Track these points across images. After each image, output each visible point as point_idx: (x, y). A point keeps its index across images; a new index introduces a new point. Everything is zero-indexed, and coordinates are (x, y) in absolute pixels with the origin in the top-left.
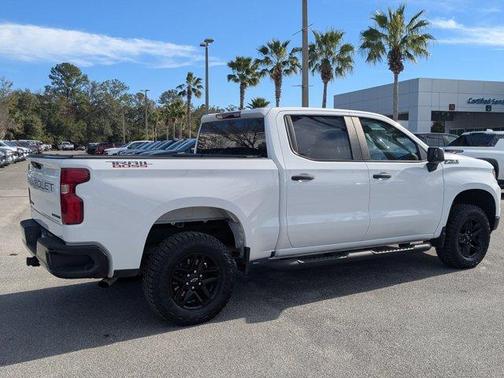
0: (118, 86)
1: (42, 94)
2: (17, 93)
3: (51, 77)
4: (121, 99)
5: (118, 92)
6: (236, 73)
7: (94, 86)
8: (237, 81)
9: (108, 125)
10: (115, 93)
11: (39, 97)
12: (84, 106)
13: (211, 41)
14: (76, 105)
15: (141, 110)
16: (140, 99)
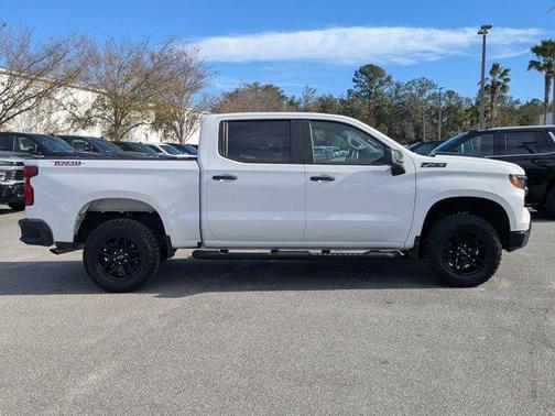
0: (425, 85)
1: (345, 98)
2: (321, 99)
3: (354, 80)
4: (429, 98)
5: (424, 91)
6: (541, 60)
7: (398, 86)
8: (540, 69)
9: (411, 127)
10: (421, 92)
11: (342, 101)
12: (385, 109)
13: (490, 27)
14: (378, 107)
15: (450, 110)
16: (450, 97)
